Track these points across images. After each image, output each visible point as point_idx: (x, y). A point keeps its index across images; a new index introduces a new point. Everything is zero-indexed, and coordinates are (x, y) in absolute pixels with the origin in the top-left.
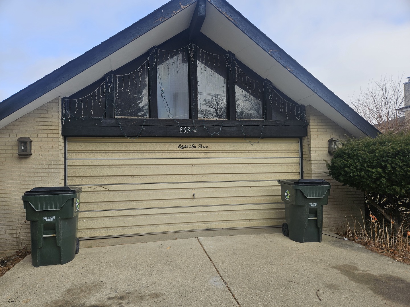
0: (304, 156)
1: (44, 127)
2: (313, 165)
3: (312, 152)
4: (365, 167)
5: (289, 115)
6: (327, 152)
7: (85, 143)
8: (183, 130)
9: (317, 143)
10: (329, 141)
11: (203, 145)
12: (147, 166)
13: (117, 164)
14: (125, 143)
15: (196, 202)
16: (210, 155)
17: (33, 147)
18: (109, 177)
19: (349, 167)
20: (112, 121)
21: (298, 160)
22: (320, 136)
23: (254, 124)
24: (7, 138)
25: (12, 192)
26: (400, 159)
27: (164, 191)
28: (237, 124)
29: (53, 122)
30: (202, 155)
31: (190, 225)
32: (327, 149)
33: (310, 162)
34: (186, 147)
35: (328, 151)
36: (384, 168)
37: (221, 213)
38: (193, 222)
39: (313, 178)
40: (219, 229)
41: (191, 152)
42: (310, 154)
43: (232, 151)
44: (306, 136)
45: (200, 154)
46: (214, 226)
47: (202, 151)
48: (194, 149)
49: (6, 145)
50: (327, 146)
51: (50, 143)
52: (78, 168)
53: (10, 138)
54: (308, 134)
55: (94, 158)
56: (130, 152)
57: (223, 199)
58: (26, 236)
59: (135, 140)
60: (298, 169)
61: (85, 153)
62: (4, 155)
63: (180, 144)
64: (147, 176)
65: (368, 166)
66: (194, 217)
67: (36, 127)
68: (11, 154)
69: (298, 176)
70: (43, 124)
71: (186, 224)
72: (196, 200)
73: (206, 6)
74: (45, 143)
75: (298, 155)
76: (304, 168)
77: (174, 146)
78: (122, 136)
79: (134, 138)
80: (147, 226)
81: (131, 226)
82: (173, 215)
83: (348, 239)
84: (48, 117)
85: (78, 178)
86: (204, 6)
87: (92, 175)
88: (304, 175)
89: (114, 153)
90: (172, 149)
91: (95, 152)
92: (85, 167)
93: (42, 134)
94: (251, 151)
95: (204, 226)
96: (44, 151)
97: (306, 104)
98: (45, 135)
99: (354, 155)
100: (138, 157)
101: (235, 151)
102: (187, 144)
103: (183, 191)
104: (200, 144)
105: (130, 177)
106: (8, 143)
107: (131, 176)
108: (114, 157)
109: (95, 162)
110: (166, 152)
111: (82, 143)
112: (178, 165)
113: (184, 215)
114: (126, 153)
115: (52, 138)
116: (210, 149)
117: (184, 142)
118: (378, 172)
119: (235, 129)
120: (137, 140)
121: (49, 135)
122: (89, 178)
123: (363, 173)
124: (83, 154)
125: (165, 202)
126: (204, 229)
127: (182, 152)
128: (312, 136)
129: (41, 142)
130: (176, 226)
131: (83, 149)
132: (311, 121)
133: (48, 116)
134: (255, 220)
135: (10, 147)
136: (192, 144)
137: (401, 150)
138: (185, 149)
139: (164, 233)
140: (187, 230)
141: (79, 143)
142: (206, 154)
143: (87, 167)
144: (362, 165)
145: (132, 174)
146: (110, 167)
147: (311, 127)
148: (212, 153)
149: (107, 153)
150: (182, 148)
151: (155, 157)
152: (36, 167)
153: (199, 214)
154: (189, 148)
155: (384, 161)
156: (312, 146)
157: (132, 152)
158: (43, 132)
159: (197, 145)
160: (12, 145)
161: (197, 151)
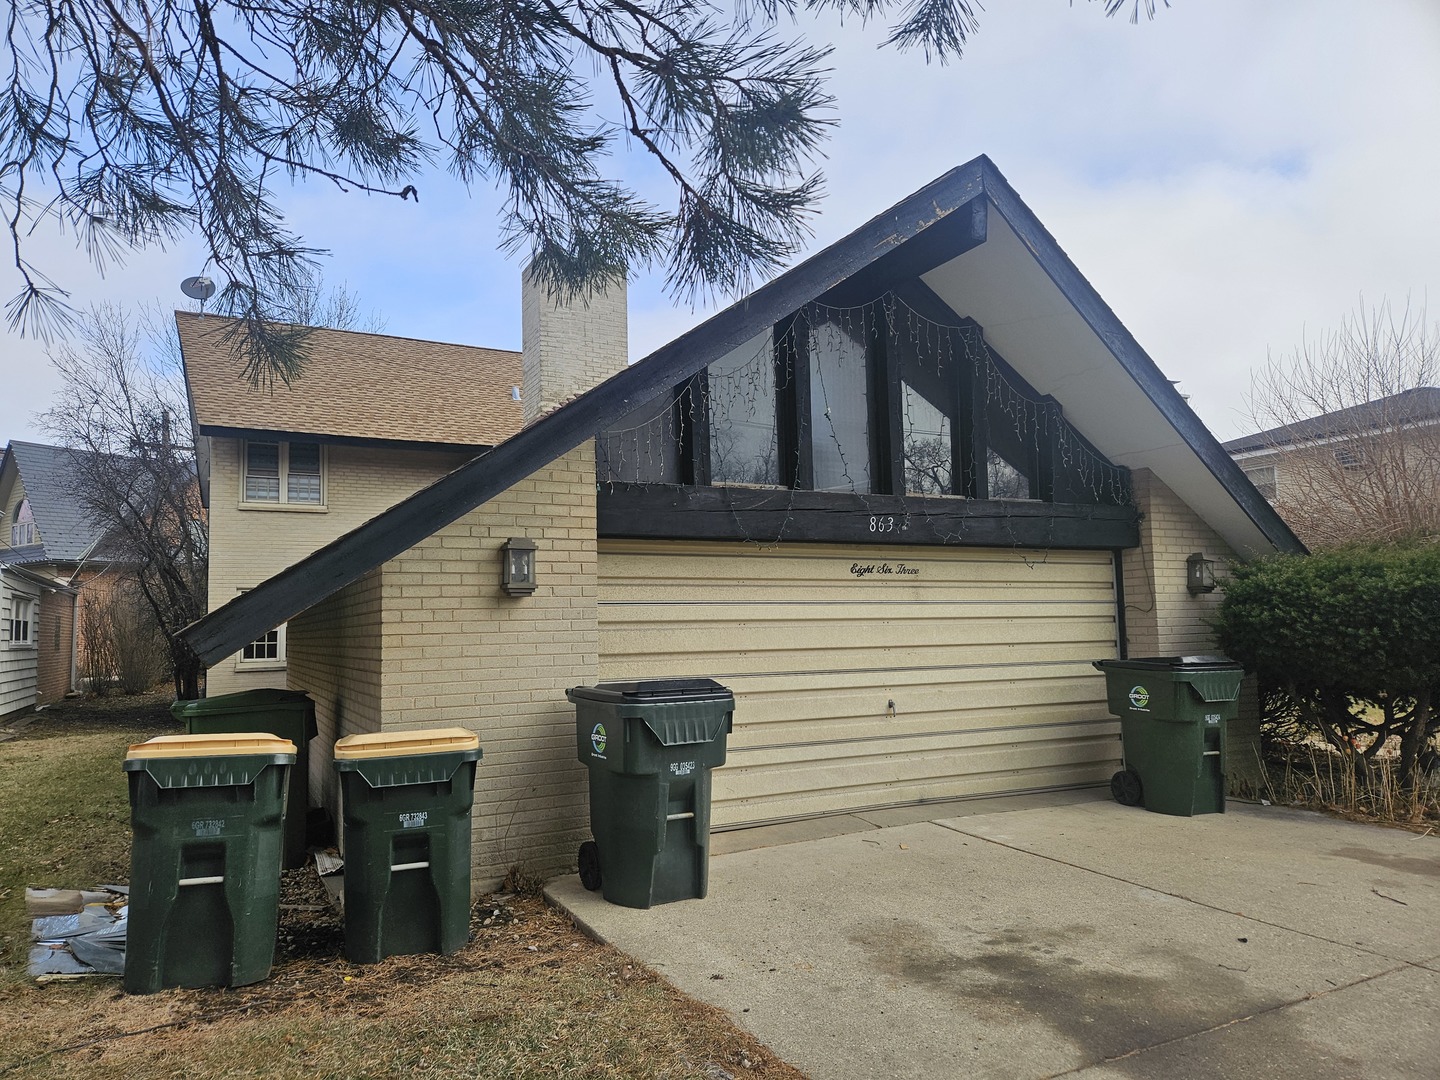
0: (1127, 599)
1: (561, 508)
2: (1160, 622)
3: (1158, 589)
4: (1337, 625)
5: (1098, 492)
6: (1183, 589)
7: (627, 556)
8: (877, 524)
9: (1165, 564)
10: (1187, 561)
11: (909, 565)
12: (777, 624)
13: (706, 618)
14: (724, 559)
15: (896, 725)
16: (927, 594)
17: (538, 568)
18: (686, 656)
19: (1291, 627)
20: (713, 496)
21: (1110, 610)
22: (1170, 549)
23: (1032, 512)
24: (464, 540)
25: (478, 703)
26: (1418, 606)
27: (820, 696)
28: (993, 511)
29: (582, 495)
30: (906, 594)
31: (881, 791)
32: (1183, 581)
33: (1150, 614)
34: (868, 570)
35: (1188, 587)
36: (1385, 626)
37: (951, 754)
38: (886, 783)
39: (1162, 655)
40: (948, 798)
41: (880, 584)
42: (1152, 593)
43: (972, 584)
44: (1138, 546)
45: (901, 590)
46: (937, 790)
47: (905, 584)
48: (888, 576)
49: (461, 560)
50: (1184, 573)
51: (575, 556)
52: (609, 630)
53: (471, 539)
54: (1143, 541)
55: (650, 600)
56: (735, 583)
57: (954, 717)
58: (517, 835)
59: (767, 549)
60: (1109, 631)
61: (627, 585)
62: (458, 591)
63: (855, 562)
64: (780, 653)
65: (1341, 623)
66: (890, 768)
67: (540, 510)
68: (476, 588)
69: (1114, 650)
70: (557, 500)
71: (871, 787)
72: (894, 720)
73: (986, 216)
74: (564, 556)
75: (1110, 595)
76: (1129, 631)
77: (842, 570)
78: (736, 539)
79: (768, 544)
80: (781, 797)
81: (742, 799)
82: (842, 765)
83: (1273, 803)
84: (568, 480)
85: (609, 659)
86: (982, 213)
87: (646, 651)
88: (1130, 647)
89: (698, 586)
90: (836, 578)
91: (650, 582)
92: (625, 626)
93: (554, 531)
94: (1013, 585)
95: (913, 792)
96: (560, 579)
97: (1133, 464)
98: (562, 533)
99: (1299, 598)
100: (757, 599)
101: (979, 585)
102: (871, 564)
103: (865, 694)
104: (900, 562)
105: (737, 655)
106: (466, 555)
107: (740, 652)
108: (700, 598)
109: (654, 613)
110: (823, 583)
111: (620, 556)
112: (850, 623)
113: (868, 762)
114: (729, 586)
115: (579, 542)
116: (922, 578)
117: (868, 557)
118: (1373, 637)
119: (991, 523)
120: (777, 549)
121: (574, 534)
122: (639, 659)
123: (1329, 641)
124: (623, 588)
125: (826, 726)
126: (914, 801)
127: (858, 583)
128: (1155, 548)
129: (551, 553)
130: (851, 794)
131: (621, 575)
132: (1152, 509)
133: (567, 476)
134: (1026, 772)
135: (472, 568)
136: (884, 562)
137: (1421, 587)
138: (867, 576)
139: (824, 815)
140: (876, 806)
141: (611, 556)
142: (914, 590)
143: (632, 627)
144: (1326, 621)
145: (744, 648)
146: (689, 626)
147: (1154, 525)
148: (930, 590)
149: (683, 585)
150: (861, 572)
151: (798, 599)
152: (540, 625)
153: (901, 760)
154: (875, 575)
155: (1381, 612)
156: (1156, 572)
157: (741, 582)
158: (556, 522)
159: (893, 566)
160: (479, 562)
161: (893, 584)
